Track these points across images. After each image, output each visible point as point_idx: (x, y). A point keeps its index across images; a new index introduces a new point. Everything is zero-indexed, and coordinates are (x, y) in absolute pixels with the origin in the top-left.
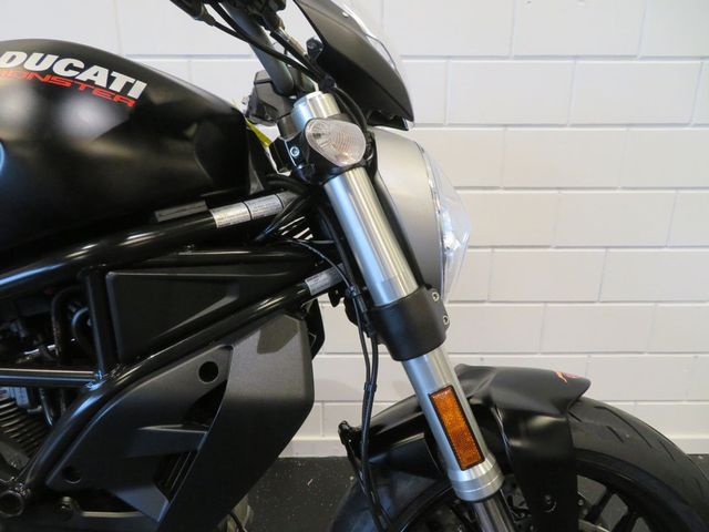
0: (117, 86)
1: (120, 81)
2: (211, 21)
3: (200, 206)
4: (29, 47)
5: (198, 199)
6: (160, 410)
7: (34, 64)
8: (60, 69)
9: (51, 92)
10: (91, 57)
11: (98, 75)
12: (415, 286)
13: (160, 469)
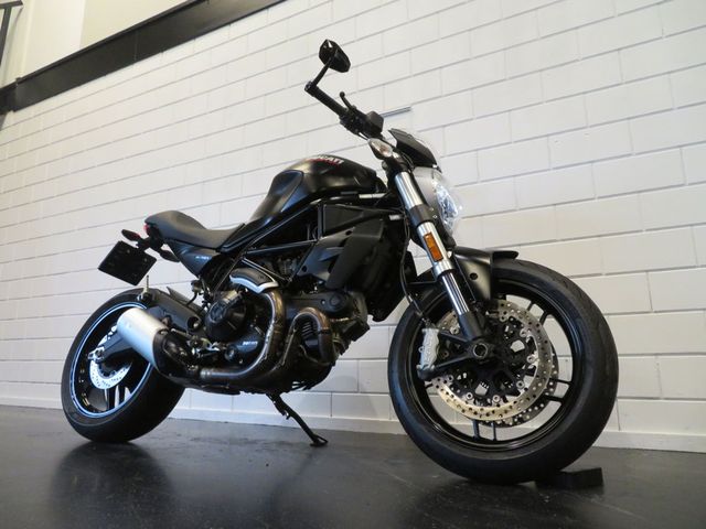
0: (335, 161)
1: (337, 159)
5: (355, 189)
11: (331, 159)
13: (329, 264)
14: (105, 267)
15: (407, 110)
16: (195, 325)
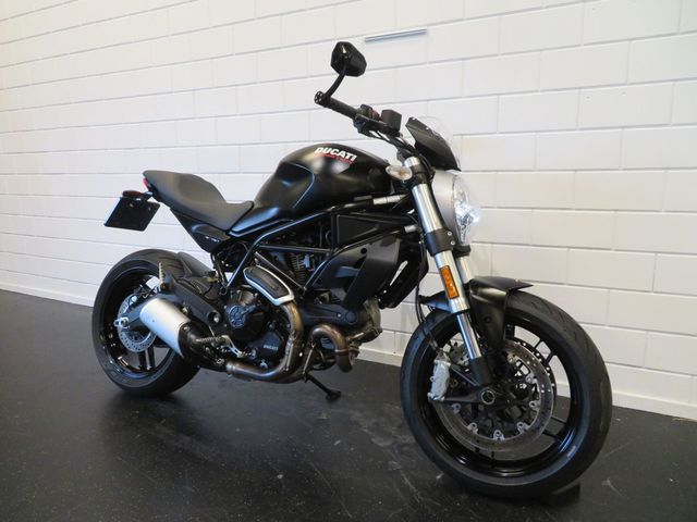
0: (347, 157)
1: (349, 155)
2: (375, 137)
3: (370, 197)
4: (325, 146)
5: (369, 194)
6: (347, 262)
7: (325, 151)
8: (332, 153)
9: (329, 160)
10: (342, 148)
11: (343, 154)
12: (440, 227)
13: (345, 283)
14: (113, 222)
15: (422, 33)
16: (216, 320)
